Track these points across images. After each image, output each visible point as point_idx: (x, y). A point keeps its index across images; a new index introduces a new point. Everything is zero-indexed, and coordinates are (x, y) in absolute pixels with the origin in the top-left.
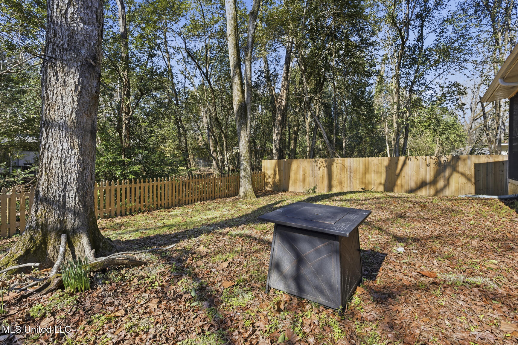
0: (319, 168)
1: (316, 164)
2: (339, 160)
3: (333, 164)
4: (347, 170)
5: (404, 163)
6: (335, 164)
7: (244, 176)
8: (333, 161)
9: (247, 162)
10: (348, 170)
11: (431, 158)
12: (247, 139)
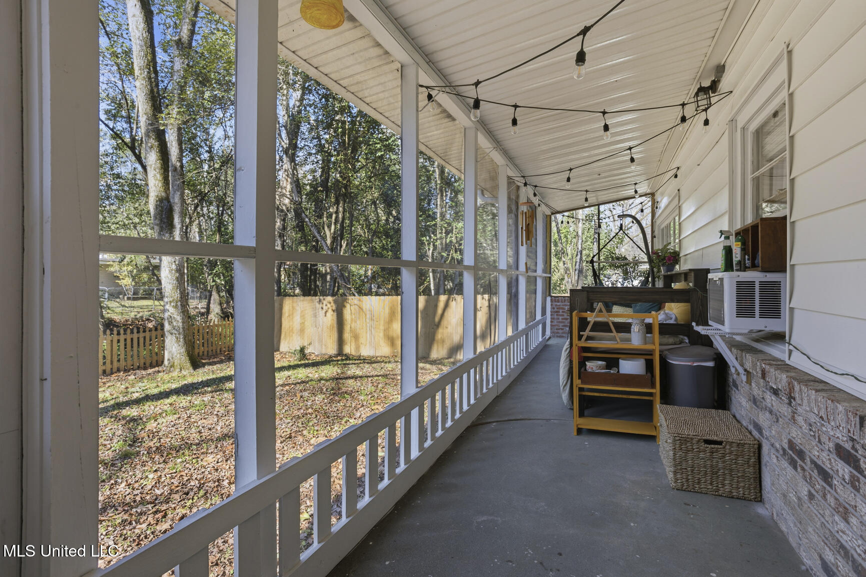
0: (326, 312)
1: (321, 305)
2: (354, 301)
3: (345, 306)
4: (366, 315)
5: (447, 305)
6: (348, 306)
7: (169, 331)
8: (345, 300)
9: (176, 307)
10: (368, 316)
11: (483, 298)
12: (174, 267)
